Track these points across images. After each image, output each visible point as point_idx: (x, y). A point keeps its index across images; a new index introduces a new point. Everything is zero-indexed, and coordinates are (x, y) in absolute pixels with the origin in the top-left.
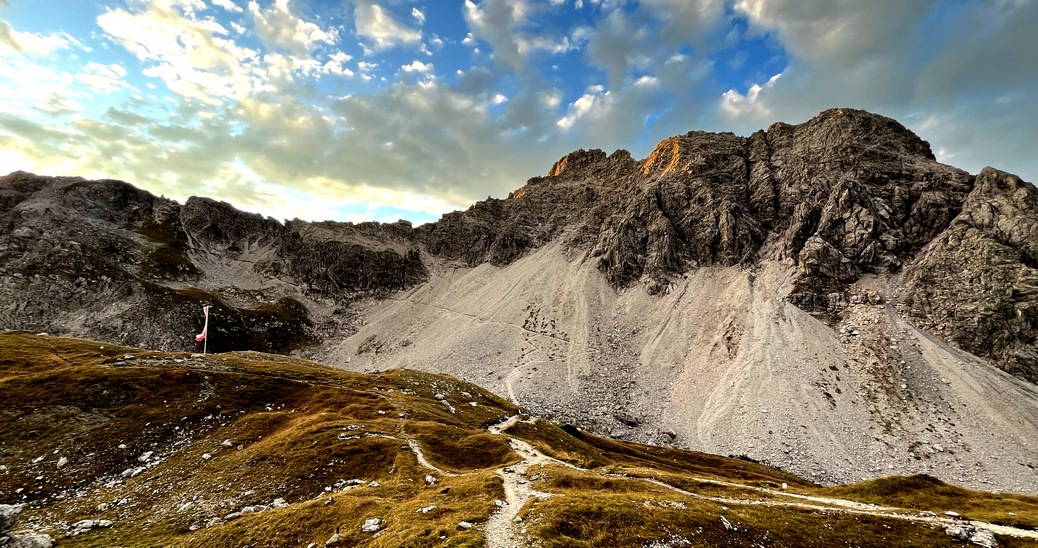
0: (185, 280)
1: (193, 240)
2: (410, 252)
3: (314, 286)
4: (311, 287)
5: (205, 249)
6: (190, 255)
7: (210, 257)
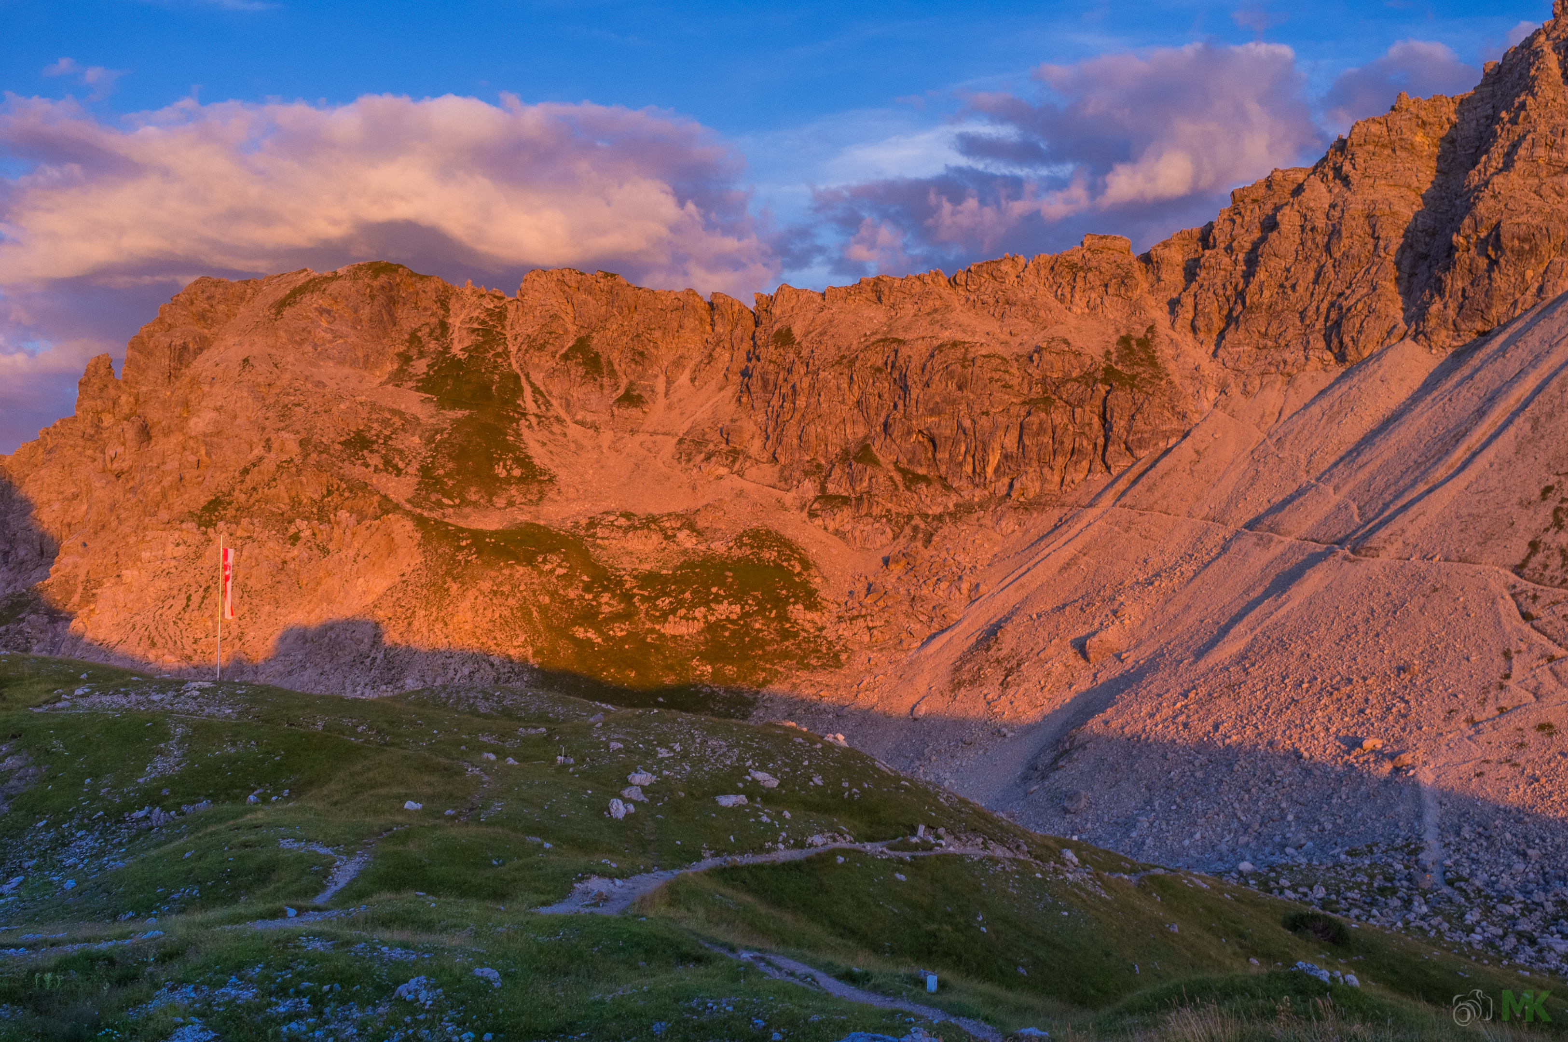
0: (511, 504)
1: (536, 390)
2: (1125, 341)
3: (831, 488)
4: (823, 488)
5: (563, 414)
6: (525, 432)
7: (574, 430)
